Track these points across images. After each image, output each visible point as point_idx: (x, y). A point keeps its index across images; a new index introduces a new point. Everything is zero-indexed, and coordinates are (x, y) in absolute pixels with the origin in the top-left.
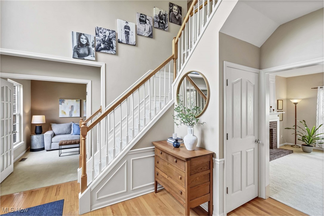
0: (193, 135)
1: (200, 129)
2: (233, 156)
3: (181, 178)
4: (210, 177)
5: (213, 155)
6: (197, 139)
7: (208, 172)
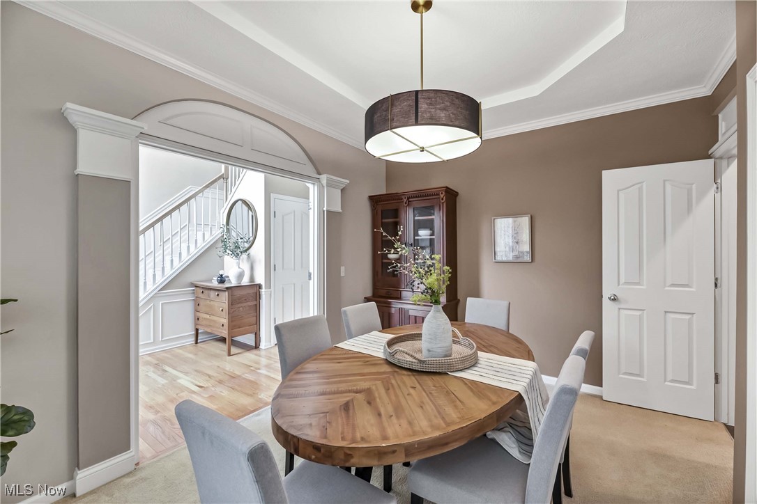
0: (239, 267)
1: (250, 262)
2: (283, 288)
3: (222, 310)
4: (257, 309)
5: (260, 286)
6: (243, 271)
7: (255, 303)
